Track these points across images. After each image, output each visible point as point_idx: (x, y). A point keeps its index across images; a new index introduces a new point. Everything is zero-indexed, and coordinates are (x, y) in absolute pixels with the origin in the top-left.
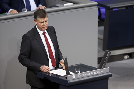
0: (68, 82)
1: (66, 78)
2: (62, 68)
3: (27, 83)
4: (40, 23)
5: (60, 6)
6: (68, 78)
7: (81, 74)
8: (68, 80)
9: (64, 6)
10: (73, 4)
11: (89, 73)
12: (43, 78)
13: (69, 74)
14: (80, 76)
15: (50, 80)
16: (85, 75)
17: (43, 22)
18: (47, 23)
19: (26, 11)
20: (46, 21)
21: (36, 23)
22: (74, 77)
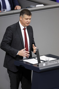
0: (39, 69)
1: (38, 66)
2: (34, 58)
3: (4, 66)
4: (25, 19)
5: (33, 7)
6: (39, 66)
7: (49, 63)
8: (39, 67)
9: (36, 7)
10: (43, 5)
11: (56, 61)
12: (19, 65)
13: (40, 63)
14: (49, 64)
16: (53, 63)
17: (28, 19)
18: (30, 20)
19: (6, 11)
20: (30, 19)
21: (21, 19)
22: (44, 65)
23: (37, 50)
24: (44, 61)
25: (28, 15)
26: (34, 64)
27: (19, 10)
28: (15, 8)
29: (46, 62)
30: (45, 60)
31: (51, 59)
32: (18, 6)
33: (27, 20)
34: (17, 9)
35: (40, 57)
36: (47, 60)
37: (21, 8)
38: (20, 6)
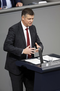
0: (42, 69)
1: (41, 66)
2: (37, 58)
4: (28, 19)
7: (53, 63)
9: (38, 4)
10: (46, 2)
13: (43, 63)
15: (26, 68)
16: (57, 63)
19: (7, 8)
20: (33, 19)
21: (23, 19)
22: (47, 65)
23: (39, 50)
24: (47, 62)
25: (30, 15)
26: (36, 64)
27: (21, 7)
28: (17, 5)
29: (50, 62)
30: (48, 60)
31: (55, 59)
32: (20, 3)
33: (30, 20)
34: (18, 6)
35: (43, 57)
36: (51, 60)
37: (23, 5)
38: (22, 3)
